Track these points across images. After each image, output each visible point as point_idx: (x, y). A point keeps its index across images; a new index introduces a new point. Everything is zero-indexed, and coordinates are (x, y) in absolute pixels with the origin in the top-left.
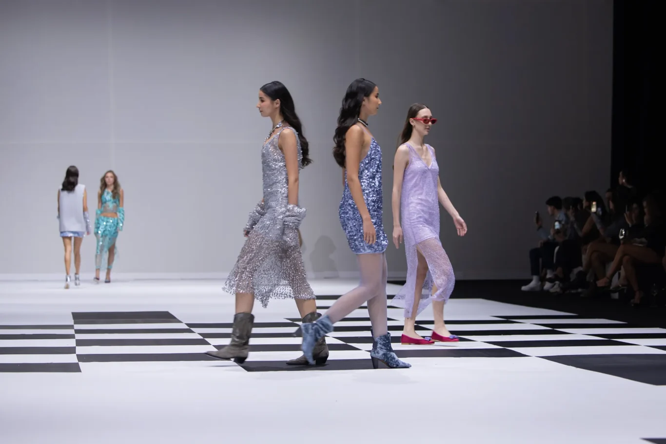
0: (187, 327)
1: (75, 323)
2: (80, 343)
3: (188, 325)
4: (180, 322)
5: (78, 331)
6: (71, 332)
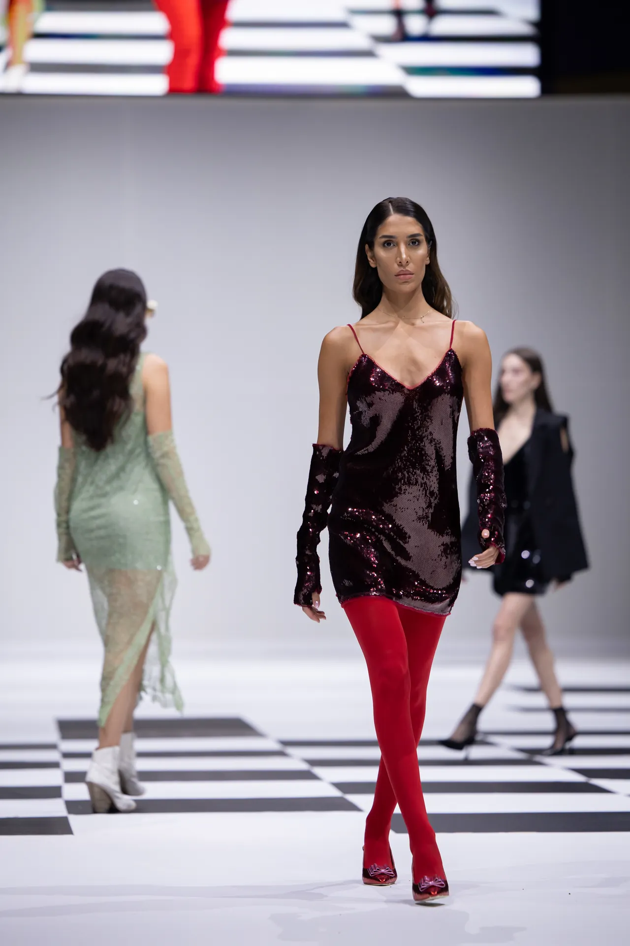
0: (278, 747)
1: (62, 739)
5: (67, 755)
6: (53, 756)
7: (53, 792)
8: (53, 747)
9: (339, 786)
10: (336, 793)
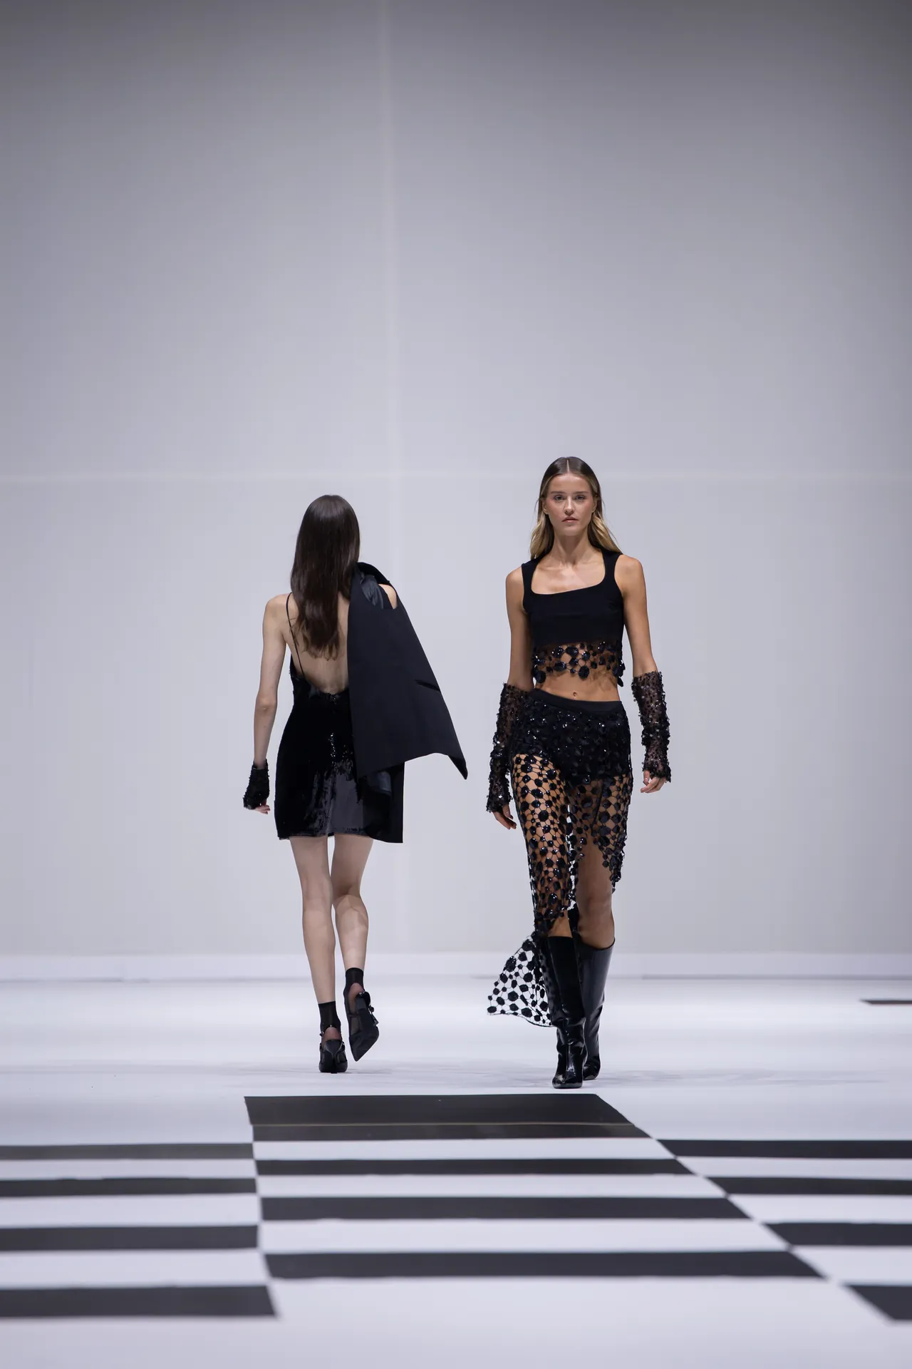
0: (665, 1154)
1: (259, 1136)
2: (276, 1209)
3: (667, 1144)
4: (640, 1134)
5: (269, 1168)
6: (242, 1169)
7: (242, 1237)
8: (241, 1151)
9: (780, 1229)
10: (775, 1243)
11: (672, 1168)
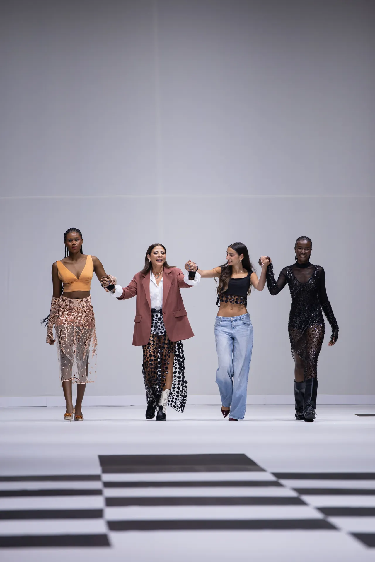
1: (103, 472)
2: (111, 502)
6: (96, 485)
7: (97, 514)
8: (97, 478)
9: (322, 510)
10: (318, 515)
11: (276, 484)
